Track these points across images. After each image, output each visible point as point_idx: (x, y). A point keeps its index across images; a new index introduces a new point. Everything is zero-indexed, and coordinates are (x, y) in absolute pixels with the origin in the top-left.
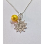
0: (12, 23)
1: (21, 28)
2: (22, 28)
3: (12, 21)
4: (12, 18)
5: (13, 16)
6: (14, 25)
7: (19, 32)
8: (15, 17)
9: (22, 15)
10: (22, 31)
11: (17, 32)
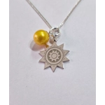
0: (34, 49)
1: (55, 60)
2: (58, 60)
3: (34, 43)
4: (36, 36)
5: (38, 32)
6: (39, 52)
7: (50, 69)
8: (43, 34)
9: (58, 31)
10: (58, 67)
11: (45, 69)
